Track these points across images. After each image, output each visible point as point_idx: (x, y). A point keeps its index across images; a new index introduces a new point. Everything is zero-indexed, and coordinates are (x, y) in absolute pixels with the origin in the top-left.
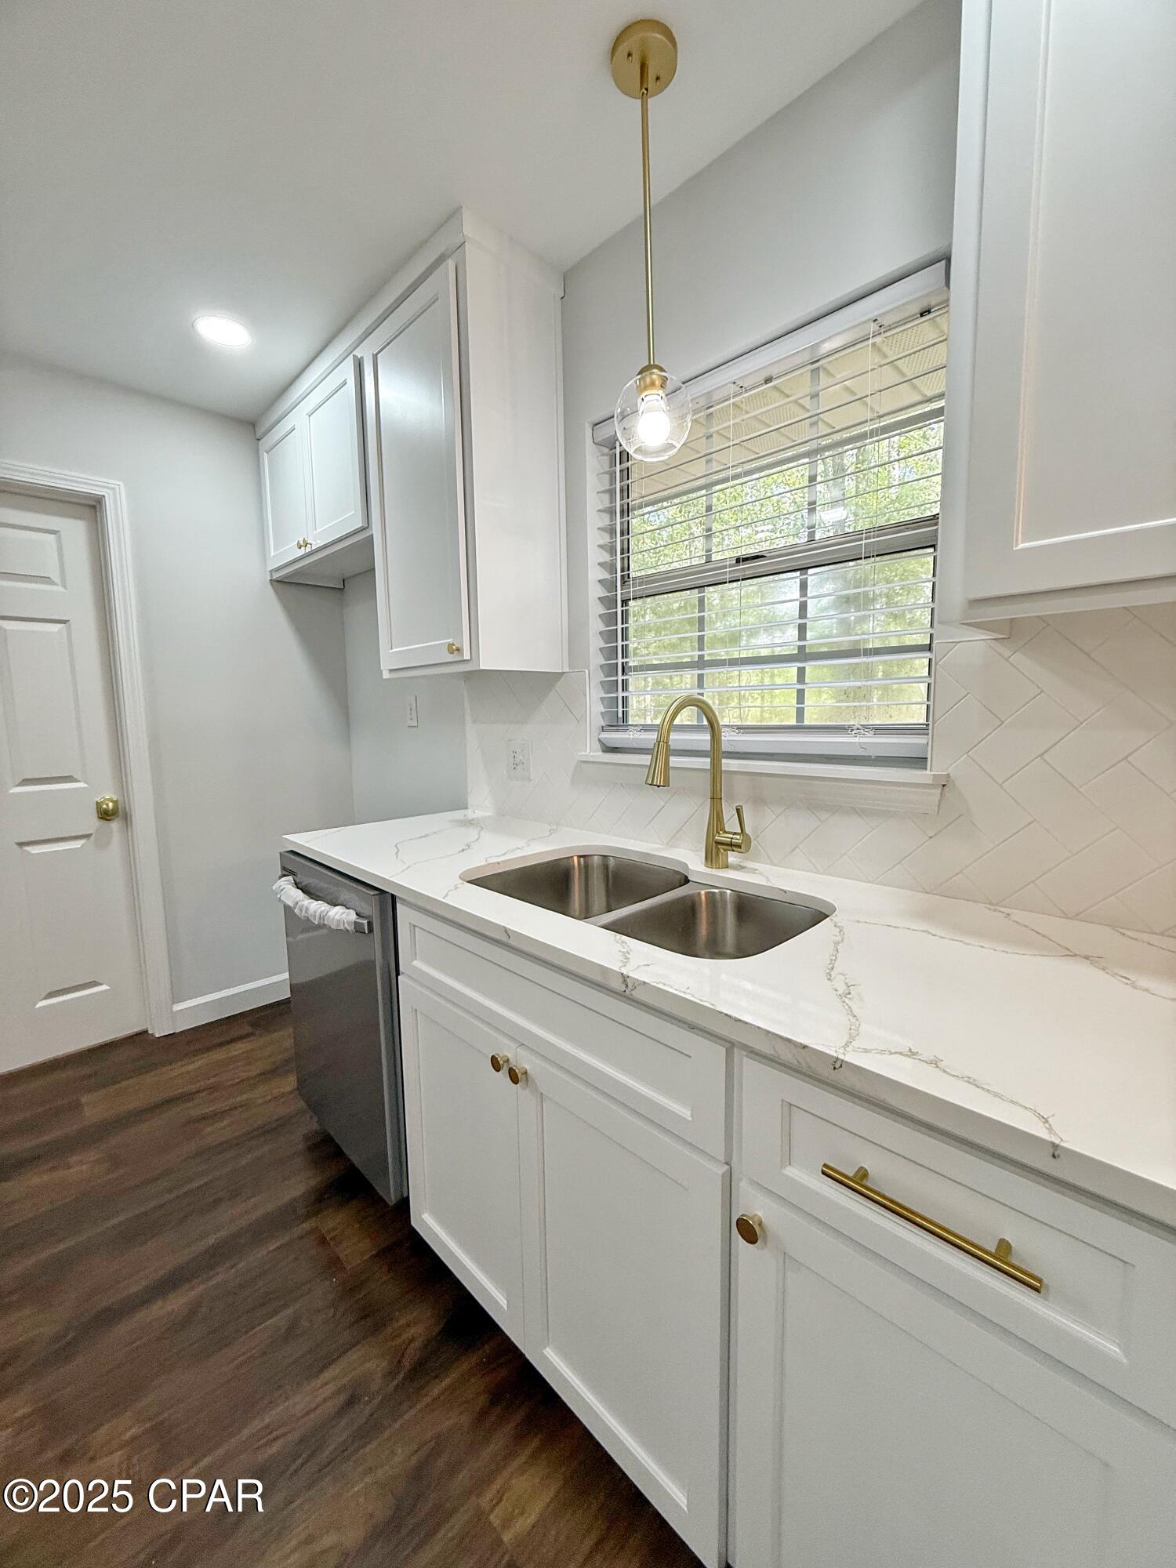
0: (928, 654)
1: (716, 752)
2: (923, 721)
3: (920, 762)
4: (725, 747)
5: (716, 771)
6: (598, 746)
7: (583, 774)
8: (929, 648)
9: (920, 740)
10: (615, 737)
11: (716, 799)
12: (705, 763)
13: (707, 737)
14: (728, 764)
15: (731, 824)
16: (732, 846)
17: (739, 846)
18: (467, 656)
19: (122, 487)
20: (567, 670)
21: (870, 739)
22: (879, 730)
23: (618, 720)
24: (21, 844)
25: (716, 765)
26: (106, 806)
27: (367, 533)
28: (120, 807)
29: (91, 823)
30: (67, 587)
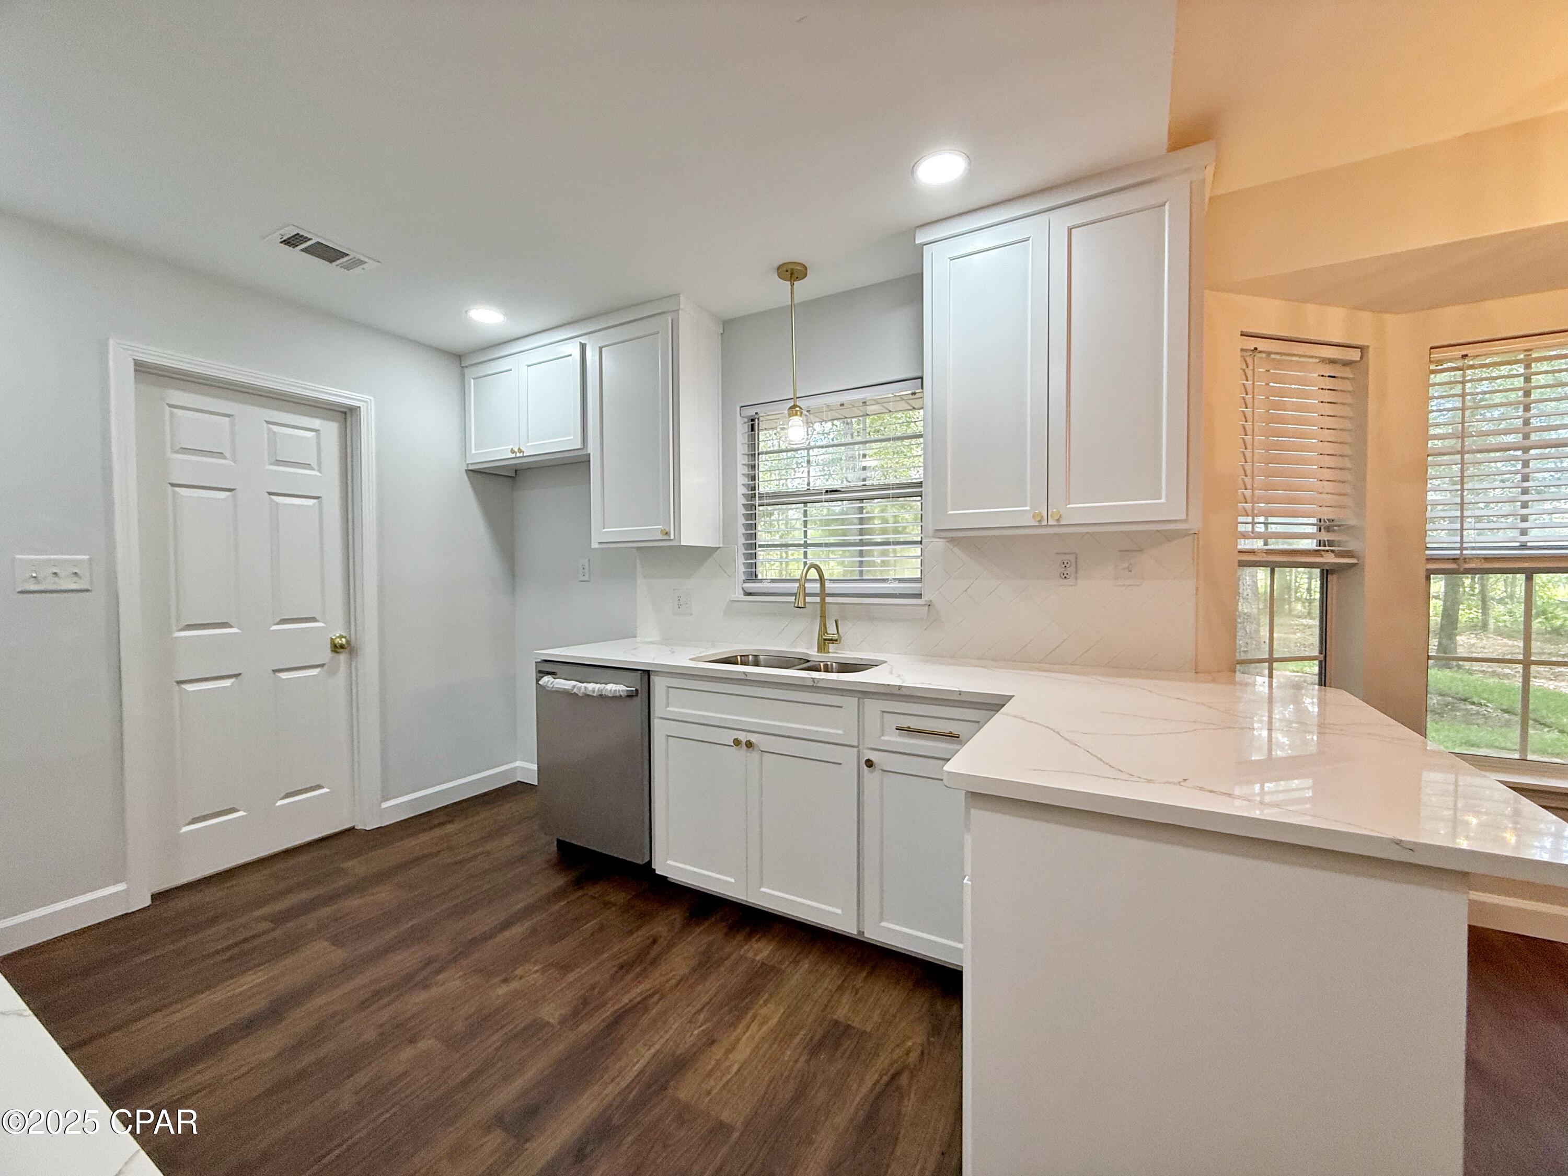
0: (920, 545)
1: (823, 594)
2: (919, 576)
3: (919, 596)
4: (827, 591)
5: (823, 603)
6: (742, 592)
7: (732, 609)
8: (921, 542)
9: (919, 585)
10: (750, 586)
11: (823, 617)
12: (818, 599)
13: (818, 585)
14: (828, 600)
15: (832, 629)
16: (833, 641)
17: (836, 640)
18: (672, 537)
19: (373, 402)
20: (721, 546)
21: (897, 585)
22: (901, 580)
23: (752, 576)
24: (275, 671)
25: (823, 600)
26: (338, 641)
27: (583, 452)
28: (348, 642)
29: (326, 654)
30: (320, 471)
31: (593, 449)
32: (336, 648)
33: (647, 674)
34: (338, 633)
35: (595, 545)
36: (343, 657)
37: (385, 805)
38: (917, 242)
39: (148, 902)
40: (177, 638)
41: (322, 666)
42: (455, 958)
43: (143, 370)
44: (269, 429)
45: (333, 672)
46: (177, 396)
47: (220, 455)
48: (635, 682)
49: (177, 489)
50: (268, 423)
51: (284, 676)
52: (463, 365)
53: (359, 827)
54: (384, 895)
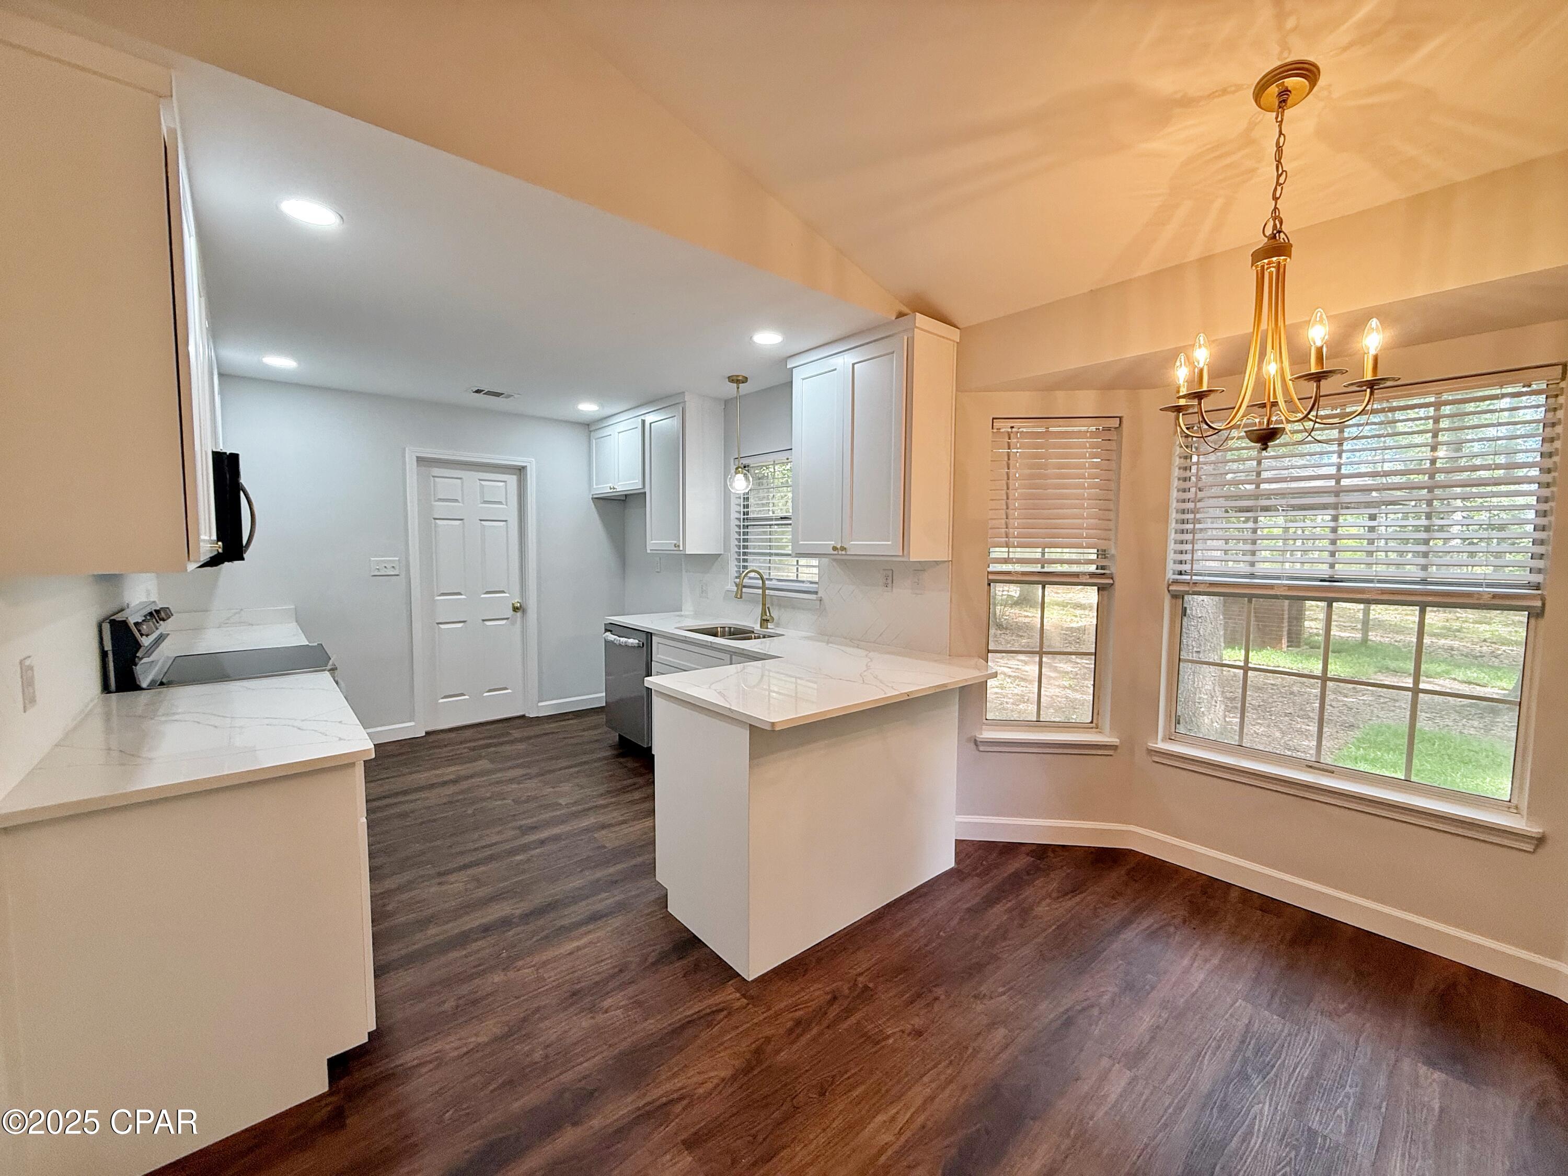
1: (764, 588)
2: (817, 580)
3: (816, 593)
4: (767, 586)
9: (817, 586)
11: (764, 605)
12: (760, 591)
13: (760, 582)
16: (768, 620)
18: (681, 549)
19: (535, 463)
20: (722, 554)
21: (803, 585)
22: (805, 582)
24: (483, 620)
25: (764, 592)
26: (516, 605)
27: (642, 491)
28: (521, 606)
29: (509, 613)
30: (507, 505)
31: (647, 490)
32: (515, 609)
33: (649, 635)
34: (516, 600)
35: (649, 551)
36: (519, 614)
37: (540, 704)
38: (788, 367)
39: (424, 734)
40: (438, 600)
41: (507, 619)
42: (538, 775)
43: (420, 460)
44: (482, 486)
45: (513, 623)
46: (436, 471)
47: (456, 501)
48: (643, 638)
49: (437, 521)
50: (480, 480)
51: (488, 623)
52: (591, 429)
53: (527, 715)
54: (521, 747)
